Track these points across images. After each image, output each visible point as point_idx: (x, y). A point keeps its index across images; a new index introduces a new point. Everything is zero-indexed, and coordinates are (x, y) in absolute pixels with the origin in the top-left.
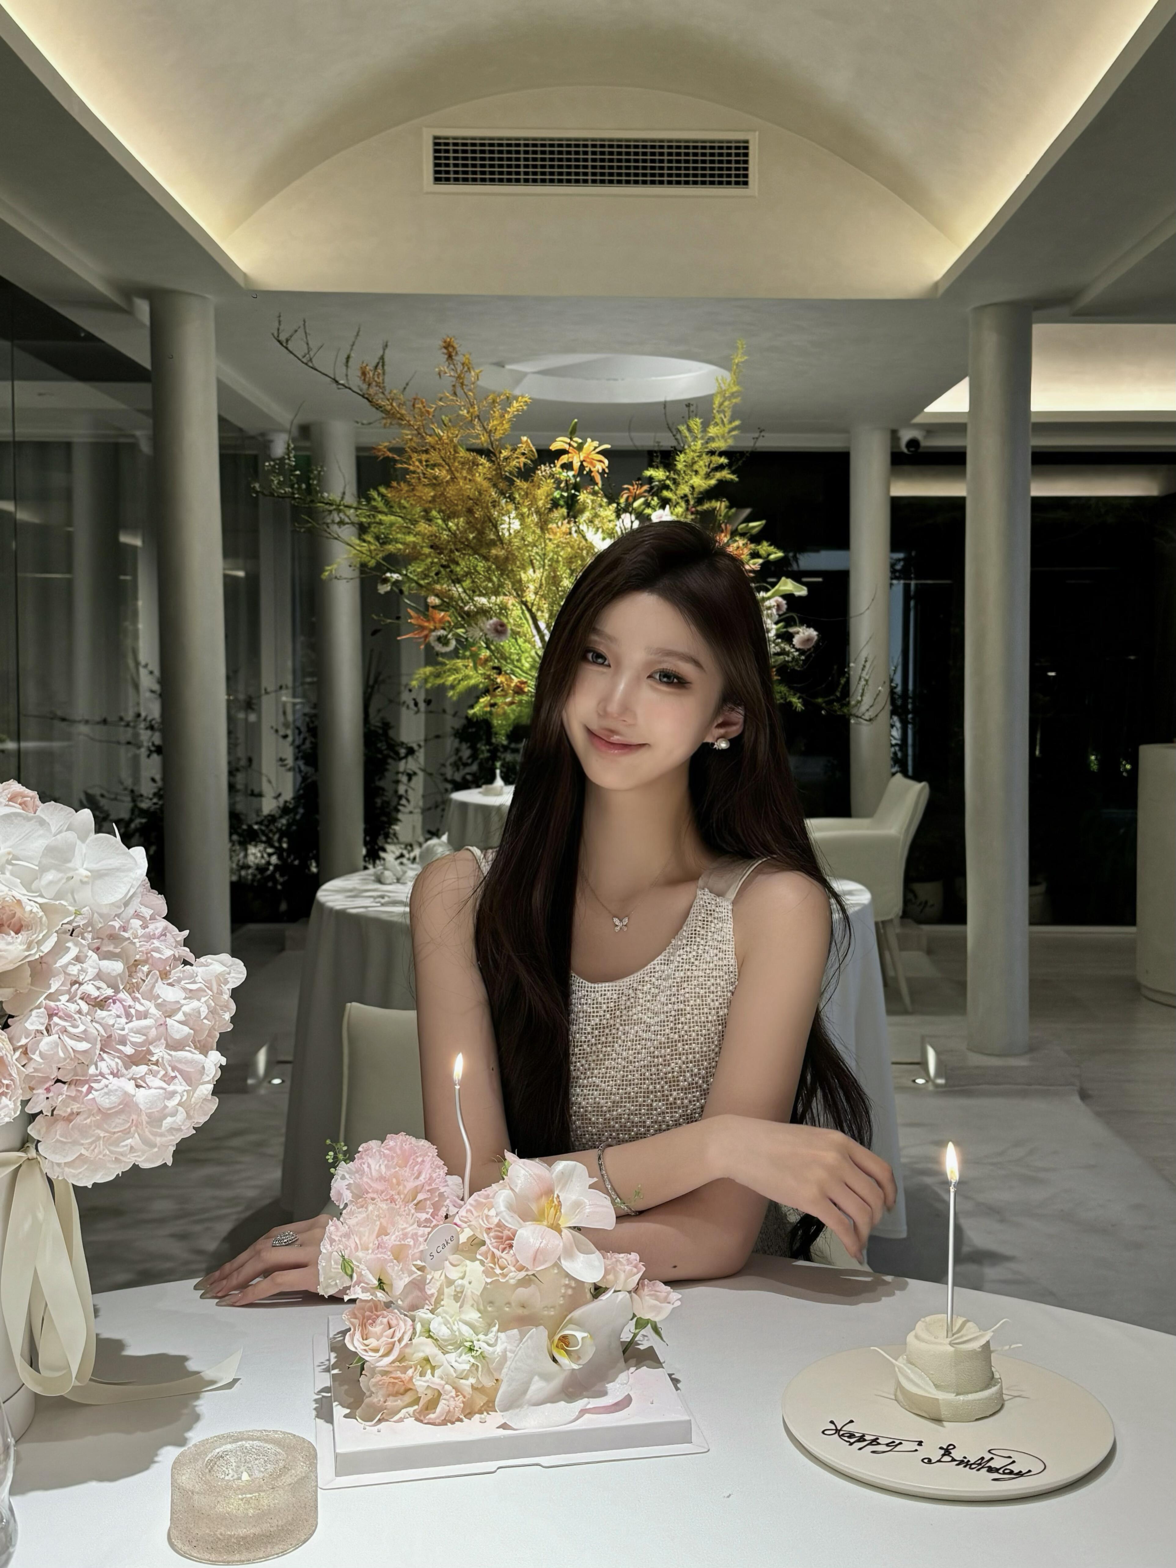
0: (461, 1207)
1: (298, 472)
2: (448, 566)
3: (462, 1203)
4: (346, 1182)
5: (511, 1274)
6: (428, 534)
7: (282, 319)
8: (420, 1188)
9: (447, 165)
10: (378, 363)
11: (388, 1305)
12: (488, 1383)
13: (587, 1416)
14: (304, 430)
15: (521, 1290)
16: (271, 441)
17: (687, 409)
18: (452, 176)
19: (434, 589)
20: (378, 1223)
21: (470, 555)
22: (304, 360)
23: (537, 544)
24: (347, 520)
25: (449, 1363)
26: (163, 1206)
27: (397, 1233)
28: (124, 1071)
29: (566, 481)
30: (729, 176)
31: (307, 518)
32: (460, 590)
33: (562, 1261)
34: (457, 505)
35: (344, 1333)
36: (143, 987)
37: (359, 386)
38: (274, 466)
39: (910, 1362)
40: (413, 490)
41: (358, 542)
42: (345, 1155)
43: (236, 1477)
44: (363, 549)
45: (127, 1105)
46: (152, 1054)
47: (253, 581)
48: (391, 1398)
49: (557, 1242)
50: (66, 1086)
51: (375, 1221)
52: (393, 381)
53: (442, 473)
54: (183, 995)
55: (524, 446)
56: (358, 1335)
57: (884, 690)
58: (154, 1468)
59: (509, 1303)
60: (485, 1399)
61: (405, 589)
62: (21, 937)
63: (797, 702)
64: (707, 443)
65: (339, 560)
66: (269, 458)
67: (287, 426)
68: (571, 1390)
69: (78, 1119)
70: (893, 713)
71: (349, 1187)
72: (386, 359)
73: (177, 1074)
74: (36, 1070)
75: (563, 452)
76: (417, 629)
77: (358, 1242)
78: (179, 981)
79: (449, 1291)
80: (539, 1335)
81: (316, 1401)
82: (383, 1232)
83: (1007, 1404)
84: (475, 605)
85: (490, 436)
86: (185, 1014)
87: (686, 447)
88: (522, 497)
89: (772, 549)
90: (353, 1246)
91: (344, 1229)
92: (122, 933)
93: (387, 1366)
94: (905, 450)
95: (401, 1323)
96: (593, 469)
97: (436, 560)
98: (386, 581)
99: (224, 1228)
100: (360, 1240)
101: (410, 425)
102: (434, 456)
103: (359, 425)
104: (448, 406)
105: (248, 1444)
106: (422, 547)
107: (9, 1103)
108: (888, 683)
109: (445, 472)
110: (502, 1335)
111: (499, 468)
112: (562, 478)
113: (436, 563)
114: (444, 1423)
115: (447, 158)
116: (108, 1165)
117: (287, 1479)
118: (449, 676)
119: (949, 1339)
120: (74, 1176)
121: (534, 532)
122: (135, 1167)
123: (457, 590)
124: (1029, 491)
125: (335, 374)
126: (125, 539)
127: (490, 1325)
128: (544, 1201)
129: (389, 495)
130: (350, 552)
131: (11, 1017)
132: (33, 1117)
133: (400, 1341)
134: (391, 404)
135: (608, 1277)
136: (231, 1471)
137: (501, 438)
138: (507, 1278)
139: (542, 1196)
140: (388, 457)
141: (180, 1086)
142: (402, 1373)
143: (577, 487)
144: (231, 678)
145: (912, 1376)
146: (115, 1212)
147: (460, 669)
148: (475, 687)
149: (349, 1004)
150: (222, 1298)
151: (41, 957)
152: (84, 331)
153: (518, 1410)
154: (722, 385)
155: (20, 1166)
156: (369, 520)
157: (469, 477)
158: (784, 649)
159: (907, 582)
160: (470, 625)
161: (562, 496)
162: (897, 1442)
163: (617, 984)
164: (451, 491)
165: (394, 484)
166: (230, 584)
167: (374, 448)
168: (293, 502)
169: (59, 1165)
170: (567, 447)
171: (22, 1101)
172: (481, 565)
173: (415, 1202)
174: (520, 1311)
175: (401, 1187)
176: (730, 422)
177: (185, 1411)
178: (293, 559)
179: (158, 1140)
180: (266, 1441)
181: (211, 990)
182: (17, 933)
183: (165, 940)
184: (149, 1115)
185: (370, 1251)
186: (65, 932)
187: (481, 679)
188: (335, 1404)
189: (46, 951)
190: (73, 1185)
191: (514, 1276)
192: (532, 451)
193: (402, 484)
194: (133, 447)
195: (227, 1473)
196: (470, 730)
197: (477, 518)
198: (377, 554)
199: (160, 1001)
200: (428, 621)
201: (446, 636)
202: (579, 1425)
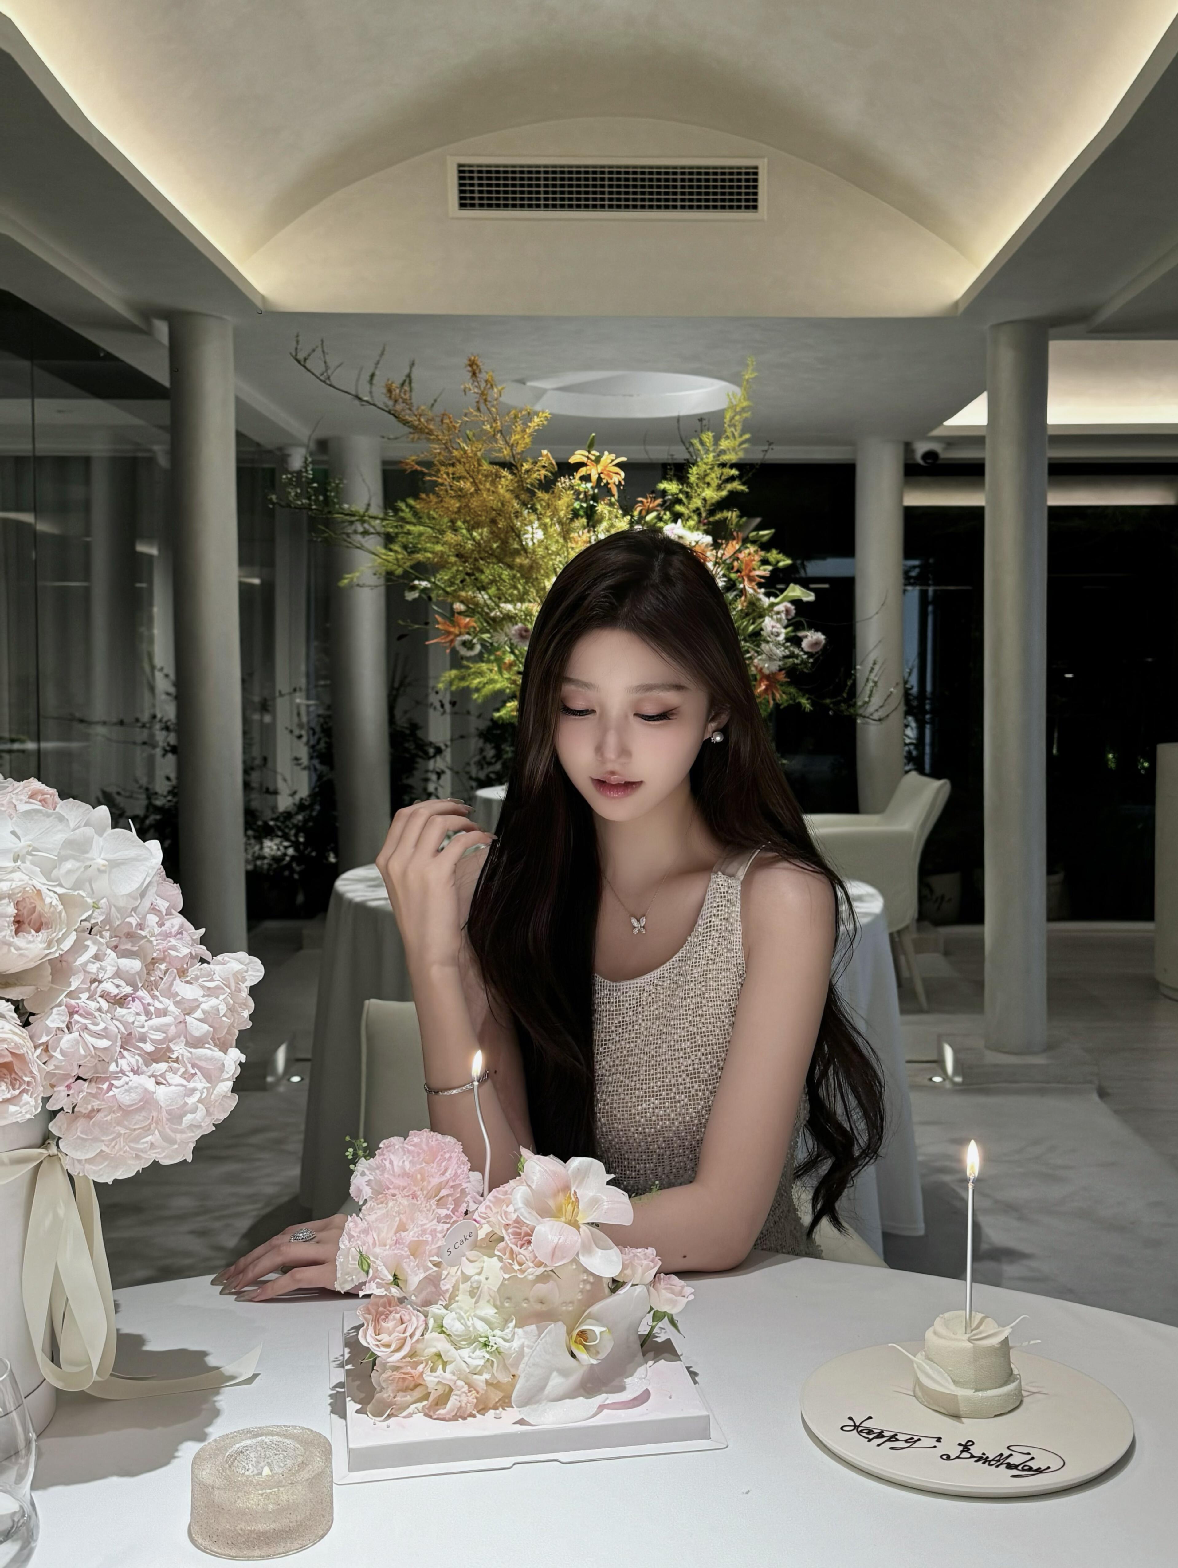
0: (480, 1203)
1: (315, 485)
2: (473, 574)
3: (482, 1199)
4: (366, 1178)
5: (529, 1271)
6: (455, 543)
7: (300, 338)
8: (443, 1184)
9: (472, 192)
10: (405, 381)
11: (402, 1301)
12: (504, 1378)
13: (606, 1411)
14: (323, 445)
15: (539, 1286)
16: (289, 455)
17: (698, 423)
18: (477, 202)
19: (459, 596)
20: (397, 1219)
21: (494, 564)
22: (322, 378)
23: (560, 552)
24: (372, 530)
25: (461, 1358)
26: (183, 1203)
27: (416, 1229)
28: (144, 1068)
29: (585, 492)
30: (739, 200)
31: (323, 528)
32: (486, 597)
33: (581, 1257)
34: (481, 516)
35: (357, 1328)
36: (162, 985)
37: (384, 403)
38: (290, 479)
39: (928, 1358)
40: (441, 501)
41: (384, 551)
42: (365, 1152)
43: (256, 1472)
44: (389, 558)
45: (147, 1102)
46: (173, 1051)
47: (268, 589)
48: (401, 1394)
49: (576, 1238)
50: (86, 1084)
51: (395, 1217)
52: (420, 397)
53: (466, 485)
54: (202, 993)
55: (545, 459)
56: (371, 1331)
57: (897, 693)
58: (175, 1463)
59: (526, 1299)
60: (500, 1395)
61: (433, 595)
62: (42, 935)
63: (806, 703)
64: (718, 455)
65: (362, 568)
66: (287, 471)
67: (305, 440)
68: (589, 1385)
69: (100, 1116)
70: (907, 713)
71: (369, 1183)
72: (413, 376)
73: (197, 1071)
74: (57, 1067)
75: (582, 465)
76: (443, 634)
77: (376, 1238)
78: (197, 978)
79: (466, 1287)
80: (557, 1331)
81: (330, 1396)
82: (402, 1228)
83: (1025, 1399)
84: (501, 612)
85: (512, 450)
86: (204, 1012)
87: (699, 460)
88: (544, 508)
89: (780, 556)
90: (371, 1241)
91: (363, 1225)
92: (139, 932)
93: (398, 1361)
94: (921, 462)
95: (414, 1318)
96: (610, 481)
97: (461, 568)
98: (414, 588)
99: (244, 1224)
100: (378, 1236)
101: (439, 440)
102: (460, 469)
103: (385, 440)
104: (472, 421)
105: (267, 1439)
106: (449, 556)
107: (29, 1099)
108: (901, 685)
109: (469, 484)
110: (519, 1331)
111: (521, 481)
112: (581, 489)
113: (461, 571)
114: (455, 1418)
115: (472, 185)
116: (130, 1162)
117: (305, 1475)
118: (474, 679)
119: (968, 1336)
120: (95, 1172)
121: (557, 542)
122: (155, 1163)
123: (482, 597)
124: (1046, 501)
125: (357, 390)
126: (142, 548)
127: (506, 1321)
128: (561, 1197)
129: (418, 506)
130: (375, 560)
131: (33, 1014)
132: (54, 1114)
133: (411, 1336)
134: (419, 420)
135: (626, 1272)
136: (250, 1467)
137: (523, 452)
138: (526, 1274)
139: (558, 1192)
140: (416, 471)
141: (199, 1083)
142: (412, 1368)
143: (595, 498)
144: (246, 681)
145: (930, 1372)
146: (136, 1209)
147: (485, 673)
148: (501, 692)
149: (367, 1002)
150: (240, 1295)
151: (61, 956)
152: (104, 350)
153: (535, 1406)
154: (733, 400)
155: (41, 1162)
156: (396, 530)
157: (492, 489)
158: (793, 652)
159: (924, 588)
160: (495, 630)
161: (581, 507)
162: (916, 1438)
163: (639, 981)
164: (475, 503)
165: (423, 496)
166: (245, 591)
167: (401, 462)
168: (310, 513)
169: (79, 1161)
170: (585, 460)
171: (43, 1098)
172: (506, 574)
173: (437, 1198)
174: (538, 1307)
175: (425, 1183)
176: (741, 436)
177: (205, 1406)
178: (309, 567)
179: (179, 1136)
180: (286, 1436)
181: (229, 988)
182: (37, 931)
183: (181, 939)
184: (169, 1112)
185: (388, 1247)
186: (84, 931)
187: (506, 684)
188: (348, 1399)
189: (66, 950)
190: (94, 1182)
191: (532, 1272)
192: (552, 464)
193: (431, 496)
194: (151, 461)
195: (248, 1468)
196: (495, 732)
197: (500, 528)
198: (405, 563)
199: (178, 999)
200: (454, 626)
201: (471, 641)
202: (599, 1420)
